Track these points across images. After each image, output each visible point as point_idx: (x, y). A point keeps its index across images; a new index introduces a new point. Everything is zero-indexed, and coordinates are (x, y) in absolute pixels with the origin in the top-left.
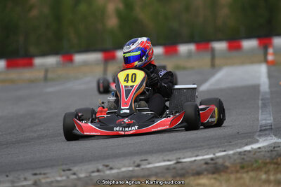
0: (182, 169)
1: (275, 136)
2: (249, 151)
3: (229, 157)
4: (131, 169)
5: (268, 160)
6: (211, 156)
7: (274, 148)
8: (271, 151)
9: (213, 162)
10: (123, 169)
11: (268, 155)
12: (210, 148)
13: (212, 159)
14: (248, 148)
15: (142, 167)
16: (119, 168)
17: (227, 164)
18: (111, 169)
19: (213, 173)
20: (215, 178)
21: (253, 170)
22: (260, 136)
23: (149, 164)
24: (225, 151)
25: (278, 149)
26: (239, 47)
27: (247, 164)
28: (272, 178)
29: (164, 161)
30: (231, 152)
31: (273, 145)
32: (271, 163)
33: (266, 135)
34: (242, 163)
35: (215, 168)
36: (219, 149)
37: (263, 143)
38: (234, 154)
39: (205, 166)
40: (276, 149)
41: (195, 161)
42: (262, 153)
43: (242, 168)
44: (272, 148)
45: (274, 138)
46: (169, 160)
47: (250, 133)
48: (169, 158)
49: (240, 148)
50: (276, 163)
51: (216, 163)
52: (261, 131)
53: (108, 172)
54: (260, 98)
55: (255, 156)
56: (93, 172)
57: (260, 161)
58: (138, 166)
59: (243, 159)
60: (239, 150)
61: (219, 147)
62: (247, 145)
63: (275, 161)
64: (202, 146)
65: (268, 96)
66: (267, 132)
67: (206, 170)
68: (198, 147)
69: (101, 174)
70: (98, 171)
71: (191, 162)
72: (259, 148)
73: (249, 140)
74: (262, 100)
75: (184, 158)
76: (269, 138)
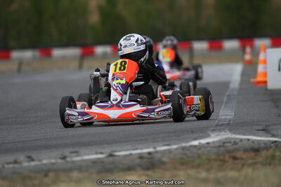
0: (112, 163)
1: (230, 131)
2: (195, 146)
3: (170, 151)
4: (53, 161)
5: (214, 157)
6: (151, 150)
7: (224, 143)
8: (220, 146)
9: (150, 156)
10: (45, 161)
11: (215, 150)
12: (153, 142)
13: (149, 153)
14: (195, 143)
15: (68, 159)
16: (40, 160)
17: (165, 159)
18: (33, 160)
19: (148, 169)
20: (147, 175)
21: (193, 167)
22: (213, 131)
23: (78, 156)
24: (168, 145)
25: (229, 144)
26: (220, 47)
27: (188, 160)
28: (212, 176)
29: (97, 153)
30: (175, 147)
31: (224, 141)
32: (215, 160)
33: (220, 130)
34: (182, 159)
35: (150, 164)
36: (164, 143)
37: (214, 138)
38: (177, 149)
39: (138, 161)
40: (226, 145)
41: (131, 154)
42: (209, 149)
43: (182, 164)
44: (221, 144)
45: (228, 133)
46: (101, 153)
47: (204, 128)
48: (103, 151)
49: (187, 142)
50: (222, 161)
51: (152, 158)
52: (216, 126)
53: (26, 164)
54: (228, 93)
55: (200, 152)
56: (8, 163)
57: (204, 157)
58: (64, 158)
59: (185, 154)
60: (184, 145)
61: (164, 141)
62: (195, 139)
63: (221, 158)
64: (146, 139)
65: (236, 93)
66: (222, 127)
67: (140, 166)
68: (141, 140)
69: (17, 166)
70: (15, 162)
71: (125, 156)
72: (208, 143)
73: (200, 134)
74: (228, 96)
75: (120, 151)
76: (223, 133)
